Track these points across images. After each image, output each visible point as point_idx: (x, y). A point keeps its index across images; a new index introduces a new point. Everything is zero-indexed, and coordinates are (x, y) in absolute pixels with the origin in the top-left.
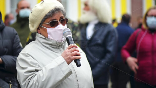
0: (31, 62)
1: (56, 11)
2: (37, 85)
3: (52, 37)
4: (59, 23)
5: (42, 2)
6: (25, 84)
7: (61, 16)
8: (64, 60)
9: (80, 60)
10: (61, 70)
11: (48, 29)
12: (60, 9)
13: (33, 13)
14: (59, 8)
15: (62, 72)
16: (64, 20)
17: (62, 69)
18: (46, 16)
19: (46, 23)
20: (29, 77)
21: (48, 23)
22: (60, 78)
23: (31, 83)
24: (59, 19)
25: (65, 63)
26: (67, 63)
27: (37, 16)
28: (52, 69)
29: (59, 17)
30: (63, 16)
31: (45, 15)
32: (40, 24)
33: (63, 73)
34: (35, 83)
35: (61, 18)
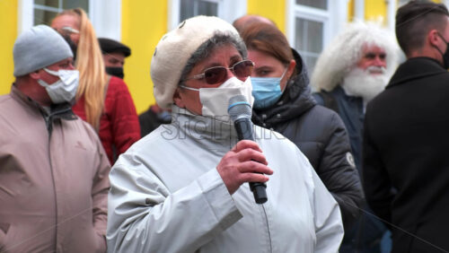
0: (141, 180)
1: (217, 41)
2: (143, 243)
3: (214, 112)
4: (230, 73)
5: (181, 24)
6: (116, 237)
7: (233, 55)
8: (221, 181)
9: (265, 186)
10: (211, 206)
11: (201, 90)
12: (228, 37)
13: (158, 55)
14: (226, 34)
15: (212, 212)
16: (241, 65)
17: (213, 204)
18: (193, 57)
19: (195, 77)
20: (128, 220)
21: (199, 76)
22: (206, 226)
23: (128, 238)
24: (230, 63)
25: (221, 187)
26: (226, 189)
27: (168, 62)
28: (185, 203)
29: (229, 59)
30: (239, 54)
31: (189, 56)
32: (181, 82)
33: (216, 215)
34: (137, 236)
35: (234, 60)
